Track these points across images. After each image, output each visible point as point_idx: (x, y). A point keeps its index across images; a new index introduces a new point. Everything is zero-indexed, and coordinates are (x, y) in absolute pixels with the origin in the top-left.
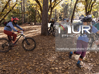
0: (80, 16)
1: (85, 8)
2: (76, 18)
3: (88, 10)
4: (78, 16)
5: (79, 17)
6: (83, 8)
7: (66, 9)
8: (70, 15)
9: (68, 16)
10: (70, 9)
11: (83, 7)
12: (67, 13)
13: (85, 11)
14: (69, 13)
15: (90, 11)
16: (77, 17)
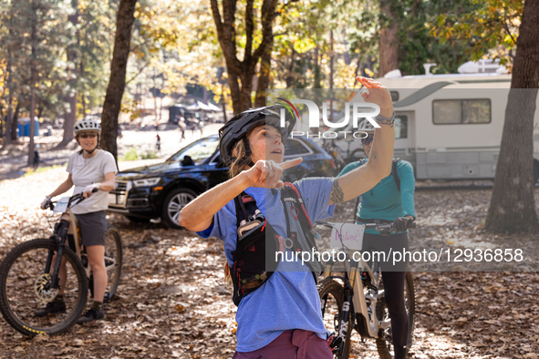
0: (175, 96)
1: (212, 26)
2: (142, 113)
3: (242, 40)
4: (157, 93)
5: (168, 101)
6: (192, 20)
7: (33, 24)
8: (73, 83)
9: (57, 90)
10: (73, 19)
11: (198, 13)
12: (48, 67)
13: (217, 47)
14: (62, 63)
15: (264, 51)
16: (148, 102)
